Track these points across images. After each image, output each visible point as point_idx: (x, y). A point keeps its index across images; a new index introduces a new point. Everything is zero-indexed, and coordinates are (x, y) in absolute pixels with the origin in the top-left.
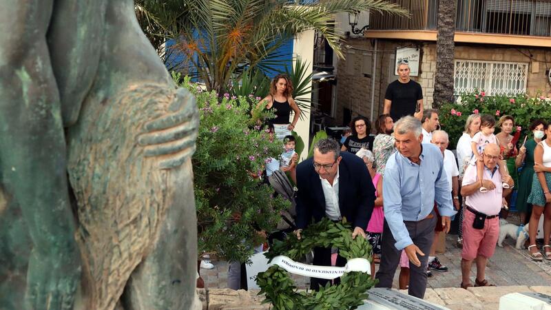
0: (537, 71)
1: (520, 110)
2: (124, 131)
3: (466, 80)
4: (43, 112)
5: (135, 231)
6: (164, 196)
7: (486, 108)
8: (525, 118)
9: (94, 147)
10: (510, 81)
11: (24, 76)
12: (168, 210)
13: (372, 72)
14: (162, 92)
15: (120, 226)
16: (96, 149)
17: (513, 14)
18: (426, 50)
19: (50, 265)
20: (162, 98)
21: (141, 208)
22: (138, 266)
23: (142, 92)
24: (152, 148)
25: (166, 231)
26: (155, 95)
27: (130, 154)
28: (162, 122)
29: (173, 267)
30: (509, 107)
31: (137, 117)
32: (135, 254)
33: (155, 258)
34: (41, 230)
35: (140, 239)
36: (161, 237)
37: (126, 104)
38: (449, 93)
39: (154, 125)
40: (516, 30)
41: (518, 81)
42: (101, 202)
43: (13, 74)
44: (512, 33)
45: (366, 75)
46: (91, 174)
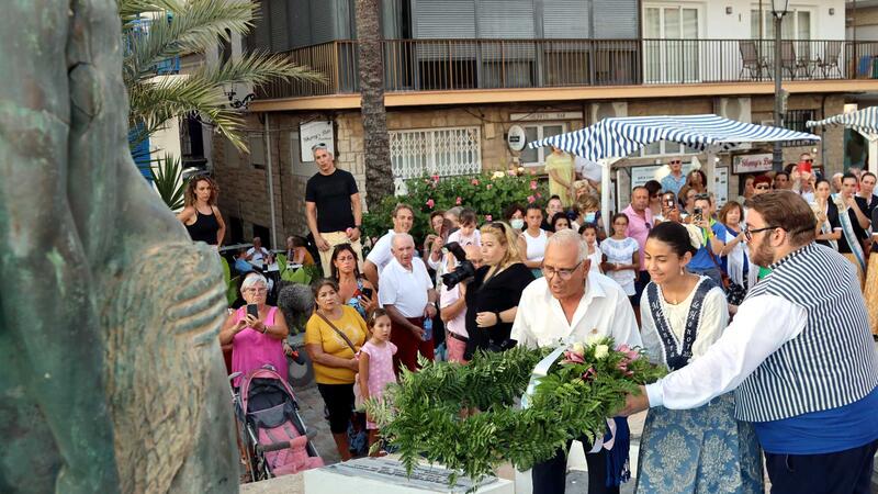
0: (493, 136)
1: (487, 193)
2: (150, 307)
3: (400, 158)
4: (82, 300)
5: (173, 427)
6: (203, 378)
7: (442, 196)
8: (494, 203)
9: (112, 332)
10: (459, 153)
11: (56, 258)
12: (206, 394)
13: (266, 161)
14: (187, 252)
15: (154, 425)
16: (116, 335)
17: (453, 62)
18: (341, 123)
19: (88, 488)
20: (187, 260)
21: (178, 398)
22: (178, 471)
23: (166, 255)
24: (184, 322)
25: (207, 421)
26: (180, 257)
27: (159, 334)
28: (195, 288)
29: (218, 463)
30: (471, 192)
31: (165, 287)
32: (175, 456)
33: (197, 454)
34: (79, 447)
35: (180, 436)
36: (203, 429)
37: (149, 273)
38: (388, 181)
39: (185, 294)
40: (460, 83)
41: (470, 152)
42: (126, 399)
43: (44, 259)
44: (454, 88)
45: (257, 166)
46: (112, 367)
